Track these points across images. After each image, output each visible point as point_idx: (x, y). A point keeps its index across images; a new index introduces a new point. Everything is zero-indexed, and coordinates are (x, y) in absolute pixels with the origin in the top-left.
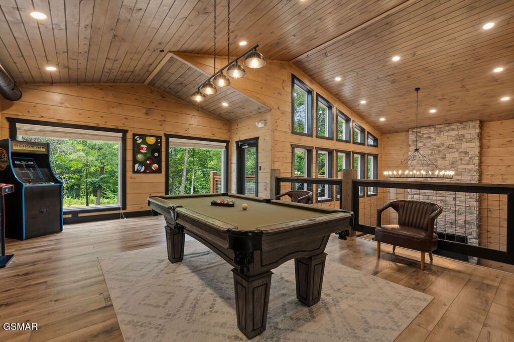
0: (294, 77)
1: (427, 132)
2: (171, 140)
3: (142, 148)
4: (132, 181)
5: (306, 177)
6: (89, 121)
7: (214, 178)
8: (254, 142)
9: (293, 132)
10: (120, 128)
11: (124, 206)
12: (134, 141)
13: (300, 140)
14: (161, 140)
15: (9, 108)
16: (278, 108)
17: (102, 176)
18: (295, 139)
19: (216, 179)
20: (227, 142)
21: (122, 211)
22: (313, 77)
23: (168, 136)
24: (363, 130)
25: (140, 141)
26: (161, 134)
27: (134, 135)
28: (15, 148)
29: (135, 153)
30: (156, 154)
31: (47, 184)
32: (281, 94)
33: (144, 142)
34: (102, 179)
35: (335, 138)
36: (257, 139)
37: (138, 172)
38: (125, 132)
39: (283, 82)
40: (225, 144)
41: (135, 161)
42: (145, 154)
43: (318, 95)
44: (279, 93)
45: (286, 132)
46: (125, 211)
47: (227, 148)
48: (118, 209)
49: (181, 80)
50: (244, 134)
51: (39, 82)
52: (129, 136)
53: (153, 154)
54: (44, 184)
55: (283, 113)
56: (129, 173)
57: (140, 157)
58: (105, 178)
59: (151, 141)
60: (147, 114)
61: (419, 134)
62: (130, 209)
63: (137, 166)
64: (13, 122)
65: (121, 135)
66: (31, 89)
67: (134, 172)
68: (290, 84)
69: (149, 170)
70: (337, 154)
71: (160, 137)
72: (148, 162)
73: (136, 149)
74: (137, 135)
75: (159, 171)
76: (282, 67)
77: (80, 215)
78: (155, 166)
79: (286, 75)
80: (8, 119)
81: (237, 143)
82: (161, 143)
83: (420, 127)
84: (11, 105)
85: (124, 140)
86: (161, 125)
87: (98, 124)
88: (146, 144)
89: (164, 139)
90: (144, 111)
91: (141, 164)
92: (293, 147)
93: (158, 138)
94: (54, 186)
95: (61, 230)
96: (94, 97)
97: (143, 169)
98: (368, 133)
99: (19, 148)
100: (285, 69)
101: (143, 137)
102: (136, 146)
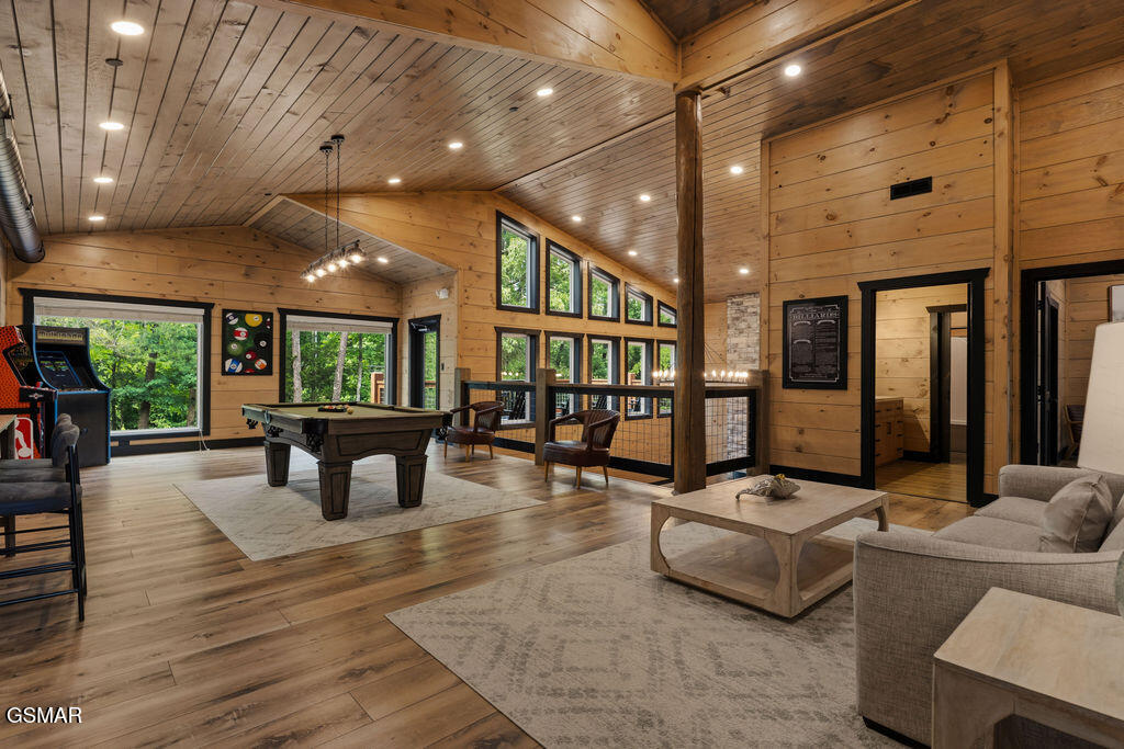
0: (500, 216)
1: (751, 304)
2: (289, 318)
3: (238, 333)
4: (219, 388)
5: (528, 381)
6: (150, 289)
7: (377, 385)
8: (433, 323)
9: (500, 307)
10: (201, 300)
11: (207, 429)
12: (225, 321)
13: (513, 319)
14: (272, 318)
15: (23, 273)
16: (470, 269)
17: (151, 383)
18: (504, 319)
19: (380, 387)
20: (395, 321)
21: (202, 438)
22: (540, 213)
23: (284, 312)
24: (649, 299)
25: (234, 322)
26: (273, 309)
27: (225, 312)
28: (40, 337)
29: (226, 342)
30: (263, 343)
31: (87, 392)
32: (475, 246)
33: (242, 323)
34: (150, 388)
35: (585, 314)
36: (438, 317)
37: (232, 373)
38: (208, 307)
39: (479, 226)
40: (390, 325)
41: (226, 355)
42: (243, 343)
43: (549, 242)
44: (471, 244)
45: (487, 308)
46: (208, 438)
47: (394, 330)
48: (196, 434)
49: (304, 225)
50: (420, 308)
51: (71, 232)
52: (216, 313)
53: (257, 343)
54: (82, 392)
55: (479, 276)
56: (216, 376)
57: (234, 347)
58: (158, 386)
59: (254, 320)
60: (247, 275)
61: (742, 308)
62: (215, 435)
63: (228, 363)
64: (28, 295)
65: (201, 312)
66: (59, 242)
67: (224, 373)
68: (494, 227)
69: (250, 370)
70: (590, 342)
71: (271, 315)
72: (249, 356)
73: (228, 334)
74: (229, 311)
75: (268, 371)
76: (477, 200)
77: (132, 443)
78: (261, 363)
79: (485, 214)
80: (22, 291)
81: (410, 321)
82: (271, 323)
83: (743, 295)
84: (27, 269)
85: (207, 320)
86: (272, 294)
87: (164, 295)
88: (245, 325)
89: (277, 317)
90: (243, 272)
91: (237, 359)
92: (499, 331)
93: (267, 315)
94: (97, 394)
95: (107, 461)
96: (157, 251)
97: (239, 368)
98: (660, 303)
99: (45, 337)
100: (483, 203)
101: (240, 314)
102: (228, 329)
